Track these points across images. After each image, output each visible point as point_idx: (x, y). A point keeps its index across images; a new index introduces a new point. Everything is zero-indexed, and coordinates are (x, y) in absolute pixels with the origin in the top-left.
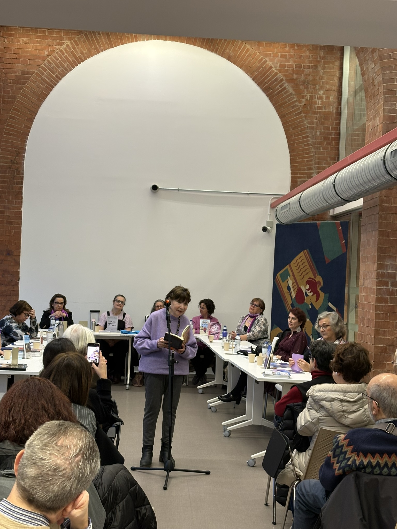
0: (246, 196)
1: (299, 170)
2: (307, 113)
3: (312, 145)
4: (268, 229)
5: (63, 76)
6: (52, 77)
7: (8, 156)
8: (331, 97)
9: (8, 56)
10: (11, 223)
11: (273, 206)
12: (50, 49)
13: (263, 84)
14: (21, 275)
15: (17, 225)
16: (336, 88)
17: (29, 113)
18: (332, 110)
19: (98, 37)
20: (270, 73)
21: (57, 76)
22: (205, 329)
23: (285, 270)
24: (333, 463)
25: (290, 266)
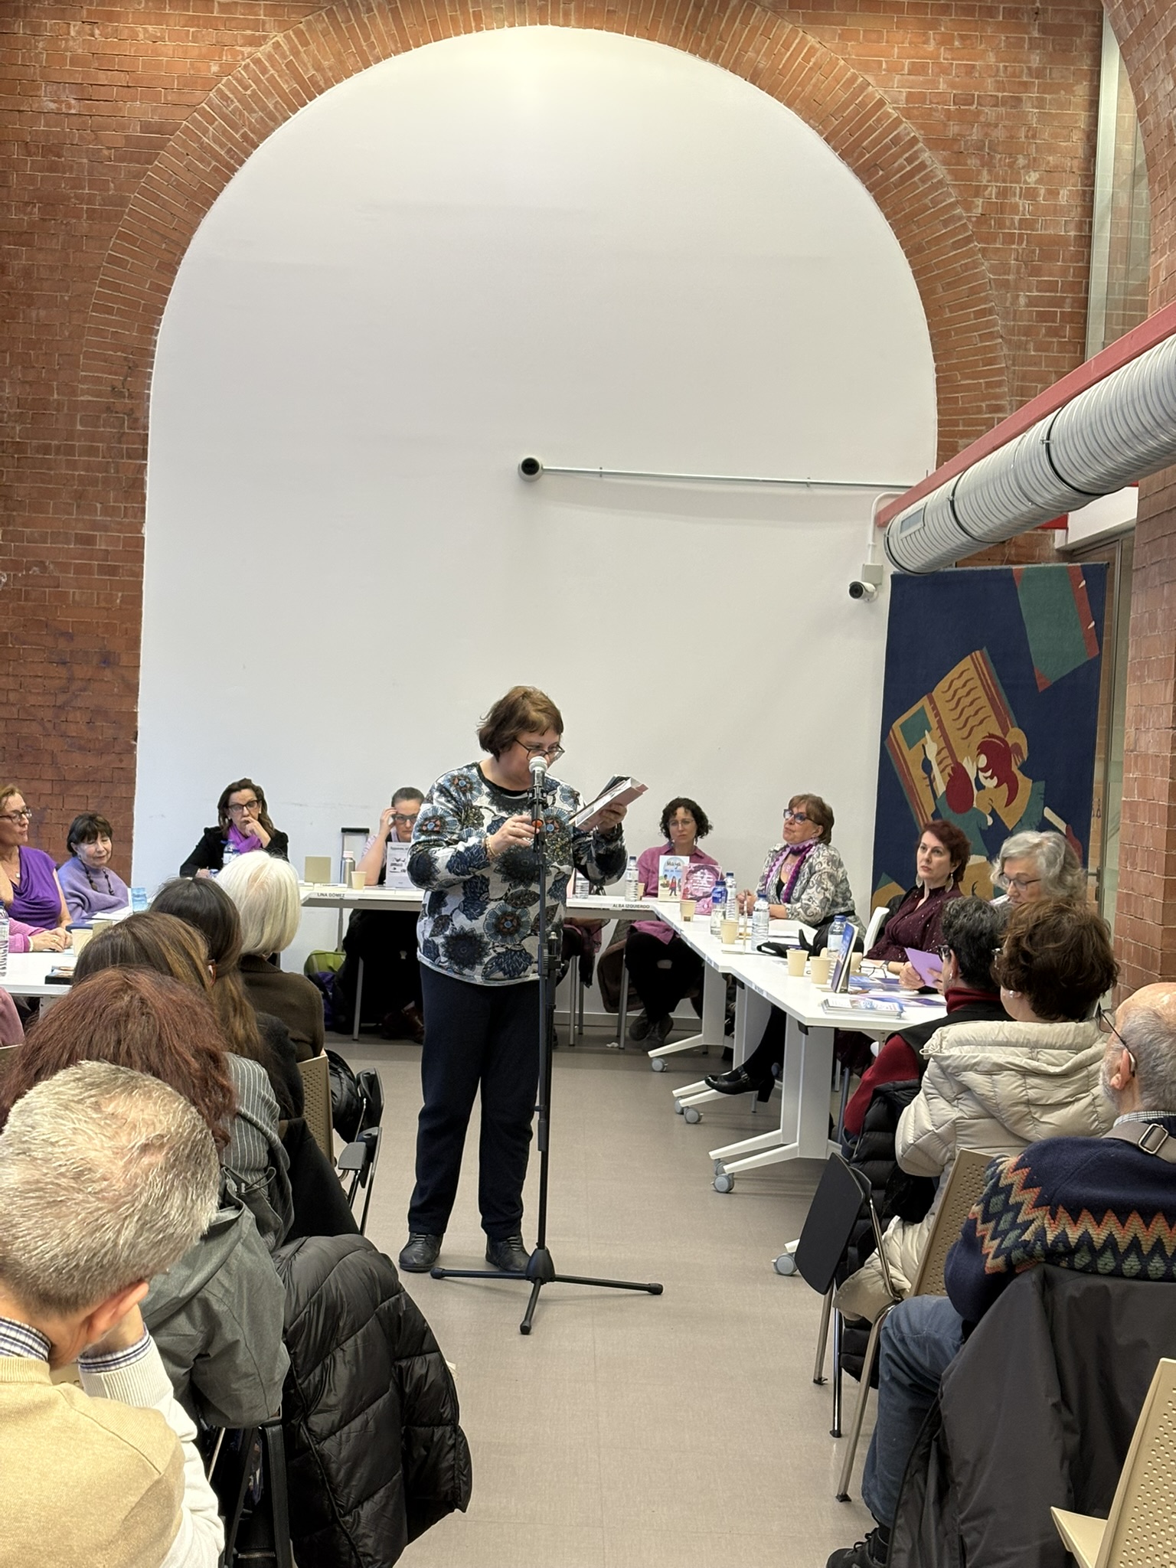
0: (804, 491)
1: (965, 411)
2: (989, 238)
3: (1002, 337)
4: (867, 591)
5: (263, 137)
6: (231, 138)
7: (106, 376)
8: (1061, 192)
9: (103, 78)
10: (113, 571)
11: (882, 522)
12: (227, 58)
13: (855, 155)
14: (141, 723)
15: (131, 579)
16: (1076, 163)
17: (164, 246)
18: (1065, 231)
19: (365, 17)
20: (879, 120)
21: (245, 136)
22: (674, 883)
23: (918, 711)
24: (983, 1237)
25: (932, 701)
